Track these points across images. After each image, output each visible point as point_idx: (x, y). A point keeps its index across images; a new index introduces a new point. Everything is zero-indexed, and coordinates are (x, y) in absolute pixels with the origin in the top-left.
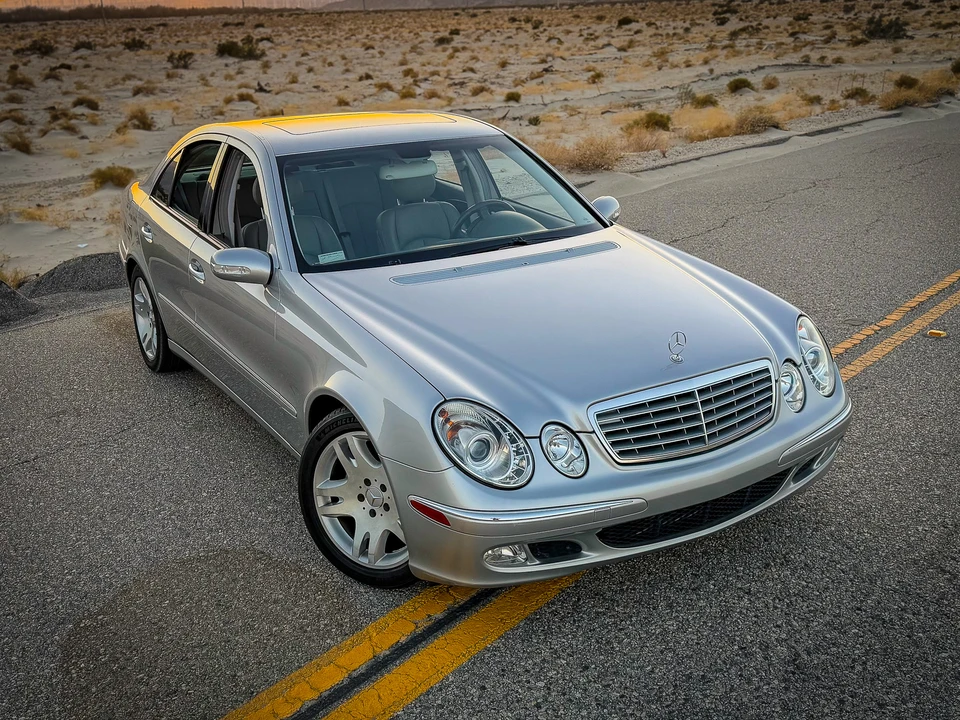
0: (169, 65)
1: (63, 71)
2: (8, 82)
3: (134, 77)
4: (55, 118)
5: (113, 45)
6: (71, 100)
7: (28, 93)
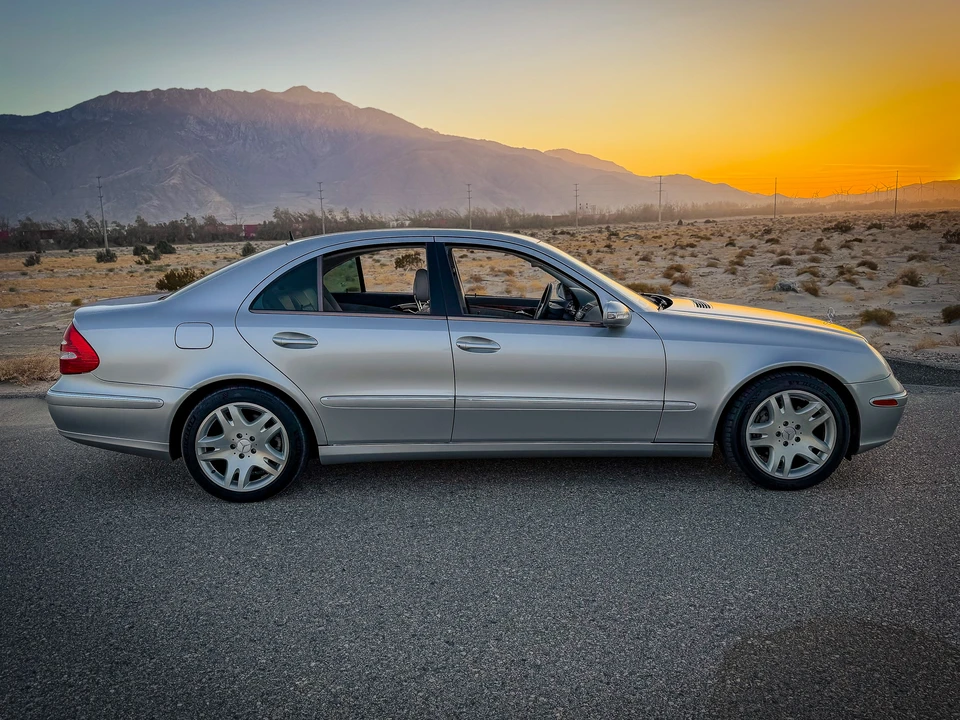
0: (944, 241)
1: (855, 243)
2: (813, 249)
3: (912, 248)
4: (842, 273)
5: (899, 226)
6: (856, 262)
7: (826, 257)
